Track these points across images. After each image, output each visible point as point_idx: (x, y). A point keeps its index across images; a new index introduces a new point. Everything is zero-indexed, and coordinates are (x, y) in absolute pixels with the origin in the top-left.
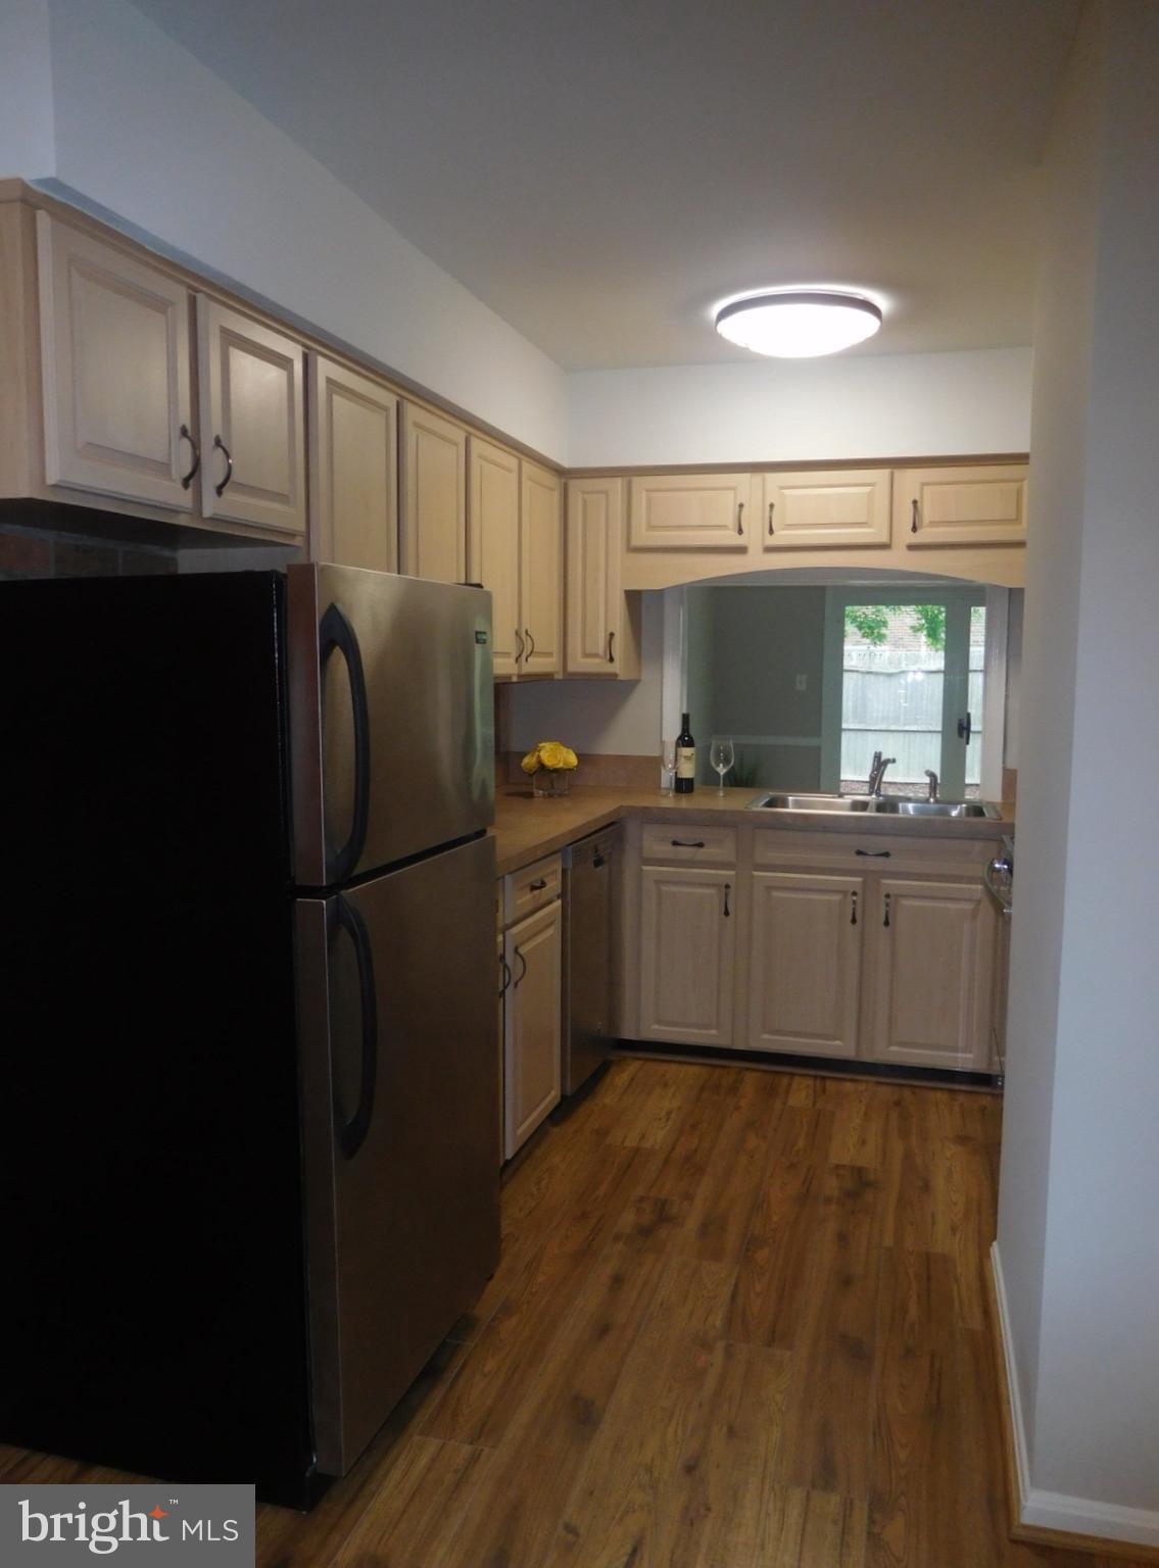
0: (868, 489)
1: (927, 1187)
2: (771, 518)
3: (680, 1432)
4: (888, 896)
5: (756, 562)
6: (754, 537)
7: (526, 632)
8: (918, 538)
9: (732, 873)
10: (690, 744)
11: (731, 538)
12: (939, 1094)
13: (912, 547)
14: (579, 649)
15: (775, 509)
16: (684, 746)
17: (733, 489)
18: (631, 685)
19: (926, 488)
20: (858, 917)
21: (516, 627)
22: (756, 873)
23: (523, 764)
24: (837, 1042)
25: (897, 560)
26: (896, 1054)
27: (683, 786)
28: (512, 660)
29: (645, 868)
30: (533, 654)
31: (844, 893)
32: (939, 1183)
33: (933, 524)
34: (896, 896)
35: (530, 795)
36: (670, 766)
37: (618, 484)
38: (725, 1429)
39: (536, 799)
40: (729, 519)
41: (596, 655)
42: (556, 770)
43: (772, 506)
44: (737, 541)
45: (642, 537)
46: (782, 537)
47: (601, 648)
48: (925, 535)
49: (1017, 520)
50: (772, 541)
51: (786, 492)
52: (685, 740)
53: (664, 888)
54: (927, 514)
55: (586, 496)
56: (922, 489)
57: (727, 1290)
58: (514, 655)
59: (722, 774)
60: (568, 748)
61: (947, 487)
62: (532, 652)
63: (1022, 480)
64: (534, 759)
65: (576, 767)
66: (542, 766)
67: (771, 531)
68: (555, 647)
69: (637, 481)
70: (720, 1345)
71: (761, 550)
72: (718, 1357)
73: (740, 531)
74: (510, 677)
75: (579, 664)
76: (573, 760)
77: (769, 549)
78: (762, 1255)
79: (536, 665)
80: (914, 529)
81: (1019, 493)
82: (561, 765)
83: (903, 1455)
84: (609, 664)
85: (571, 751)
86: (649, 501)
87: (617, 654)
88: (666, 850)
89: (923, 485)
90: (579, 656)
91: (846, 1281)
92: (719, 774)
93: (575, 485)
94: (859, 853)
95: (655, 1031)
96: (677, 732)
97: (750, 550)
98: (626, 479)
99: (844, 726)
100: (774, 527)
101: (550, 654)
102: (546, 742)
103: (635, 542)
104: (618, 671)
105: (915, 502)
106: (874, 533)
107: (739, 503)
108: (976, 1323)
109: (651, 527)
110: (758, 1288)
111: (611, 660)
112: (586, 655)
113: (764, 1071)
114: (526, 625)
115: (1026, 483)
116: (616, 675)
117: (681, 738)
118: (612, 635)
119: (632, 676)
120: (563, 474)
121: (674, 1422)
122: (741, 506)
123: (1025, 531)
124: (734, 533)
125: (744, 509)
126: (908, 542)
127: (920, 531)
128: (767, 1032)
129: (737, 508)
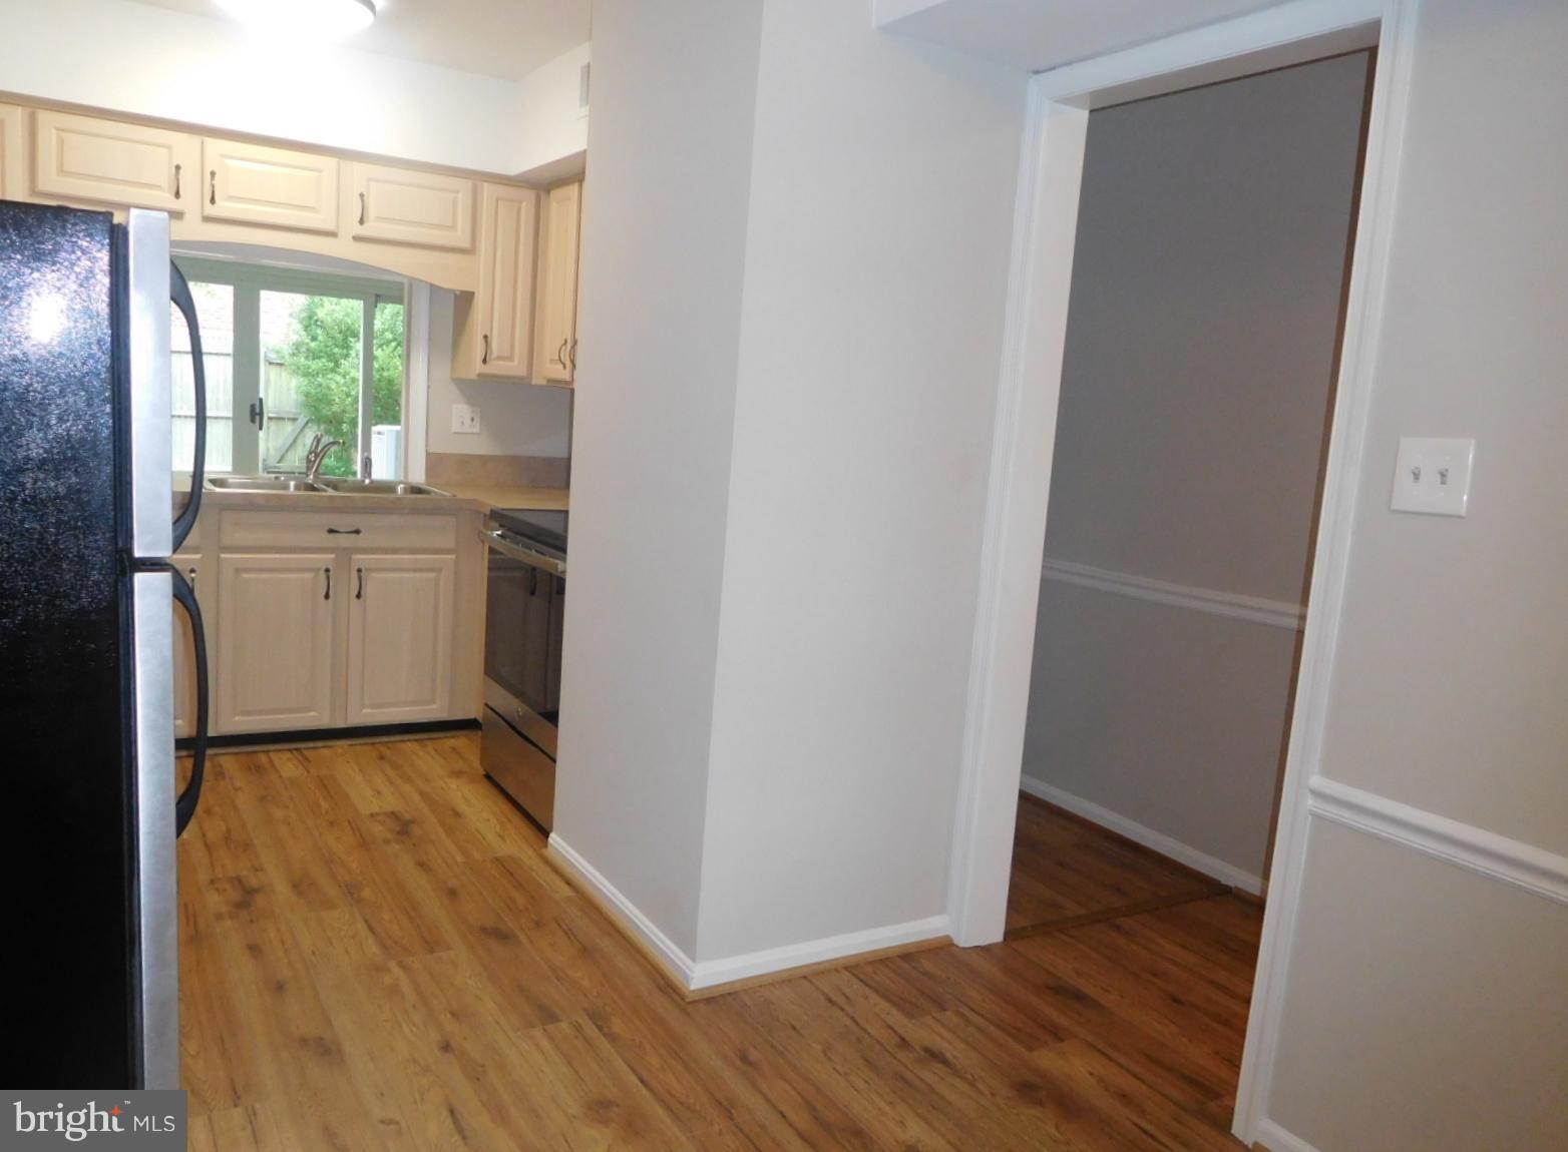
0: (316, 174)
1: (457, 814)
2: (213, 186)
3: (414, 1029)
4: (359, 570)
5: (192, 230)
6: (190, 203)
8: (363, 231)
9: (198, 556)
11: (166, 199)
12: (409, 744)
13: (357, 239)
15: (217, 177)
17: (169, 147)
19: (371, 183)
20: (331, 592)
22: (222, 556)
24: (313, 714)
25: (342, 249)
26: (370, 714)
31: (316, 570)
32: (463, 808)
33: (378, 219)
34: (367, 570)
38: (449, 1016)
40: (164, 177)
43: (213, 174)
44: (174, 204)
45: (52, 181)
46: (222, 208)
48: (370, 229)
49: (452, 228)
50: (211, 210)
51: (228, 162)
54: (372, 213)
56: (368, 185)
57: (361, 926)
61: (391, 186)
63: (457, 192)
67: (213, 200)
69: (44, 116)
70: (392, 964)
71: (198, 218)
72: (397, 972)
73: (177, 195)
77: (207, 219)
78: (367, 893)
80: (361, 221)
81: (455, 201)
83: (586, 983)
86: (61, 140)
89: (369, 180)
91: (453, 893)
94: (331, 531)
97: (187, 216)
98: (28, 110)
100: (216, 197)
103: (42, 186)
105: (362, 196)
106: (322, 220)
107: (175, 164)
108: (568, 892)
109: (63, 173)
110: (386, 917)
113: (237, 754)
115: (460, 195)
121: (405, 1026)
122: (178, 168)
123: (461, 238)
124: (167, 195)
125: (182, 171)
126: (354, 233)
127: (366, 225)
128: (239, 715)
129: (174, 170)
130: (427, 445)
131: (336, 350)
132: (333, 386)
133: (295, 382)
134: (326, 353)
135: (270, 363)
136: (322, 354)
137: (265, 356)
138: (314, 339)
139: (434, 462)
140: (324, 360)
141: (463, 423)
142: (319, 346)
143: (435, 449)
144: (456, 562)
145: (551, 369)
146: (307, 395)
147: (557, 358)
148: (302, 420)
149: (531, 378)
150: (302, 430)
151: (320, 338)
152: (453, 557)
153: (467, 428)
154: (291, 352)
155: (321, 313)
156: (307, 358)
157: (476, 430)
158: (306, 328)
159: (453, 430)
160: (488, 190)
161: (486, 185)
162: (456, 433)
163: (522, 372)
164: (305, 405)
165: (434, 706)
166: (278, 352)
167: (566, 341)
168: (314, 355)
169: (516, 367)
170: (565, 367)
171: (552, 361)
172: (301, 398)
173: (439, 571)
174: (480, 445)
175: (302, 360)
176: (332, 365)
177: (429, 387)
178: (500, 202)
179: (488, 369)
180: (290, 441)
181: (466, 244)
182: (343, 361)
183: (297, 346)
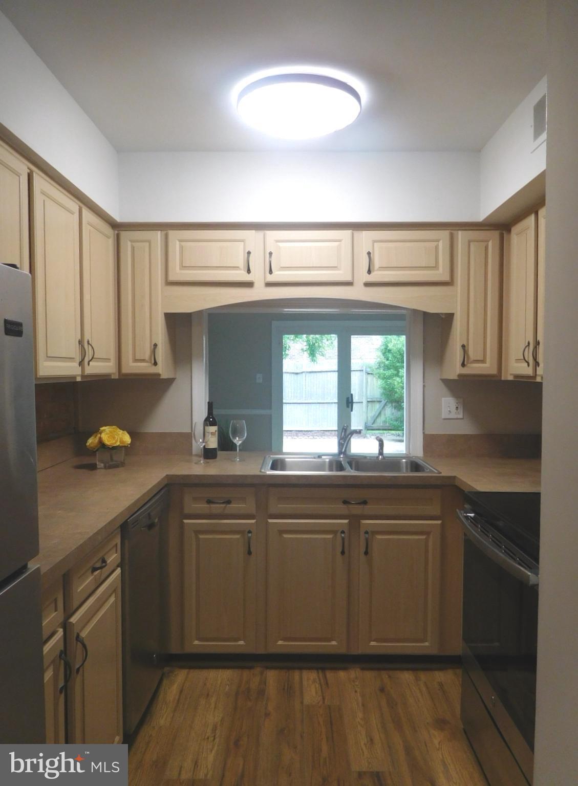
0: (337, 243)
2: (270, 262)
4: (366, 533)
5: (260, 293)
6: (257, 275)
7: (88, 342)
8: (373, 278)
9: (253, 521)
10: (213, 424)
11: (242, 276)
13: (367, 285)
14: (131, 357)
15: (273, 255)
16: (210, 426)
17: (243, 241)
18: (169, 382)
19: (375, 243)
20: (346, 551)
21: (79, 337)
22: (270, 521)
23: (88, 444)
25: (357, 293)
26: (374, 646)
27: (209, 454)
28: (76, 364)
29: (186, 521)
30: (93, 359)
31: (334, 532)
33: (381, 268)
34: (373, 532)
35: (93, 467)
36: (201, 440)
37: (158, 235)
39: (98, 470)
40: (241, 263)
41: (143, 361)
42: (114, 448)
43: (271, 254)
44: (246, 278)
45: (177, 274)
46: (278, 276)
47: (147, 354)
48: (376, 277)
49: (436, 267)
50: (271, 278)
51: (281, 244)
52: (210, 420)
53: (201, 536)
54: (377, 263)
55: (134, 244)
56: (373, 245)
58: (78, 359)
59: (238, 444)
60: (123, 430)
61: (390, 244)
62: (93, 358)
63: (438, 241)
64: (97, 440)
65: (130, 444)
66: (102, 444)
67: (271, 272)
68: (112, 355)
69: (172, 234)
71: (263, 284)
73: (249, 271)
74: (75, 377)
75: (132, 367)
76: (127, 439)
77: (269, 285)
79: (96, 368)
80: (369, 272)
81: (437, 248)
82: (118, 444)
84: (154, 367)
85: (126, 433)
86: (181, 248)
87: (160, 360)
88: (202, 507)
89: (374, 241)
90: (131, 360)
92: (236, 445)
93: (124, 235)
94: (346, 502)
95: (196, 645)
96: (205, 414)
97: (256, 285)
98: (164, 233)
99: (284, 401)
100: (272, 269)
101: (108, 360)
102: (106, 426)
103: (172, 278)
104: (160, 372)
105: (369, 253)
106: (342, 274)
107: (247, 251)
109: (183, 267)
111: (155, 364)
112: (136, 360)
114: (87, 337)
115: (440, 243)
116: (159, 375)
117: (207, 420)
118: (155, 345)
119: (171, 376)
120: (116, 226)
122: (249, 253)
123: (441, 274)
124: (244, 272)
125: (251, 255)
126: (364, 281)
127: (373, 274)
128: (281, 640)
129: (246, 255)
130: (424, 429)
131: (398, 364)
132: (396, 384)
133: (380, 382)
134: (393, 366)
135: (368, 374)
136: (391, 367)
137: (366, 370)
138: (388, 360)
139: (430, 441)
140: (392, 370)
141: (450, 411)
142: (390, 363)
143: (430, 431)
144: (442, 525)
145: (517, 368)
146: (385, 389)
147: (522, 358)
148: (383, 402)
149: (501, 377)
150: (384, 407)
151: (390, 359)
152: (439, 522)
153: (453, 416)
154: (377, 367)
155: (390, 346)
156: (384, 370)
157: (461, 416)
158: (384, 354)
159: (443, 417)
160: (461, 236)
161: (460, 233)
162: (445, 419)
163: (494, 371)
164: (383, 394)
165: (427, 644)
166: (370, 368)
167: (529, 343)
168: (387, 368)
169: (487, 367)
170: (528, 365)
171: (518, 360)
172: (382, 391)
173: (428, 533)
174: (465, 428)
175: (382, 371)
176: (395, 372)
177: (424, 386)
178: (471, 243)
179: (465, 371)
180: (377, 414)
181: (446, 278)
182: (400, 370)
183: (380, 363)
